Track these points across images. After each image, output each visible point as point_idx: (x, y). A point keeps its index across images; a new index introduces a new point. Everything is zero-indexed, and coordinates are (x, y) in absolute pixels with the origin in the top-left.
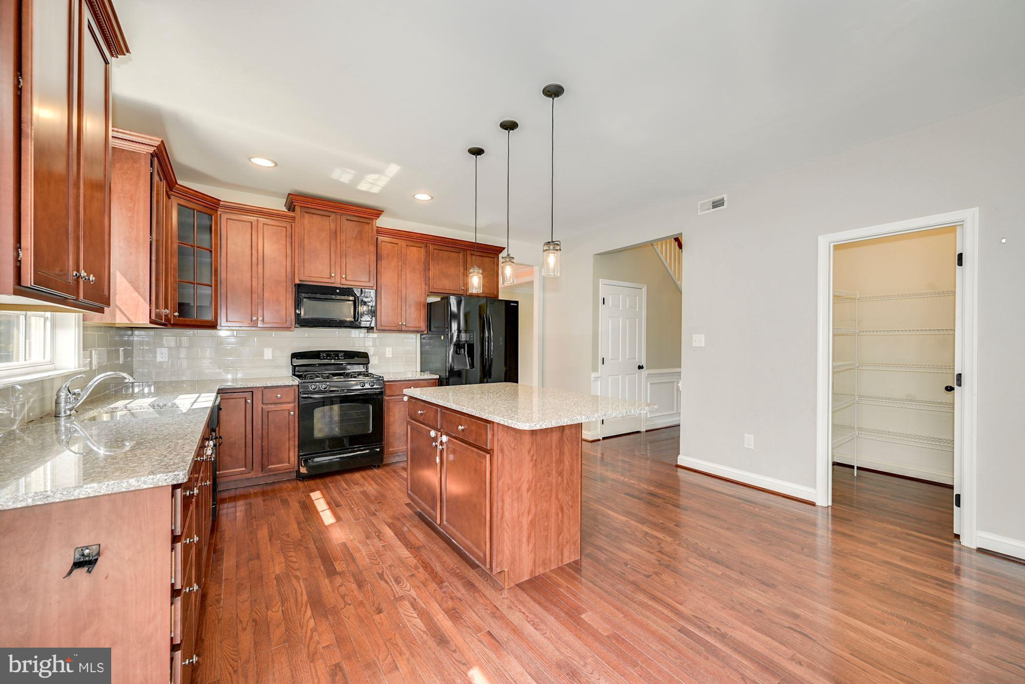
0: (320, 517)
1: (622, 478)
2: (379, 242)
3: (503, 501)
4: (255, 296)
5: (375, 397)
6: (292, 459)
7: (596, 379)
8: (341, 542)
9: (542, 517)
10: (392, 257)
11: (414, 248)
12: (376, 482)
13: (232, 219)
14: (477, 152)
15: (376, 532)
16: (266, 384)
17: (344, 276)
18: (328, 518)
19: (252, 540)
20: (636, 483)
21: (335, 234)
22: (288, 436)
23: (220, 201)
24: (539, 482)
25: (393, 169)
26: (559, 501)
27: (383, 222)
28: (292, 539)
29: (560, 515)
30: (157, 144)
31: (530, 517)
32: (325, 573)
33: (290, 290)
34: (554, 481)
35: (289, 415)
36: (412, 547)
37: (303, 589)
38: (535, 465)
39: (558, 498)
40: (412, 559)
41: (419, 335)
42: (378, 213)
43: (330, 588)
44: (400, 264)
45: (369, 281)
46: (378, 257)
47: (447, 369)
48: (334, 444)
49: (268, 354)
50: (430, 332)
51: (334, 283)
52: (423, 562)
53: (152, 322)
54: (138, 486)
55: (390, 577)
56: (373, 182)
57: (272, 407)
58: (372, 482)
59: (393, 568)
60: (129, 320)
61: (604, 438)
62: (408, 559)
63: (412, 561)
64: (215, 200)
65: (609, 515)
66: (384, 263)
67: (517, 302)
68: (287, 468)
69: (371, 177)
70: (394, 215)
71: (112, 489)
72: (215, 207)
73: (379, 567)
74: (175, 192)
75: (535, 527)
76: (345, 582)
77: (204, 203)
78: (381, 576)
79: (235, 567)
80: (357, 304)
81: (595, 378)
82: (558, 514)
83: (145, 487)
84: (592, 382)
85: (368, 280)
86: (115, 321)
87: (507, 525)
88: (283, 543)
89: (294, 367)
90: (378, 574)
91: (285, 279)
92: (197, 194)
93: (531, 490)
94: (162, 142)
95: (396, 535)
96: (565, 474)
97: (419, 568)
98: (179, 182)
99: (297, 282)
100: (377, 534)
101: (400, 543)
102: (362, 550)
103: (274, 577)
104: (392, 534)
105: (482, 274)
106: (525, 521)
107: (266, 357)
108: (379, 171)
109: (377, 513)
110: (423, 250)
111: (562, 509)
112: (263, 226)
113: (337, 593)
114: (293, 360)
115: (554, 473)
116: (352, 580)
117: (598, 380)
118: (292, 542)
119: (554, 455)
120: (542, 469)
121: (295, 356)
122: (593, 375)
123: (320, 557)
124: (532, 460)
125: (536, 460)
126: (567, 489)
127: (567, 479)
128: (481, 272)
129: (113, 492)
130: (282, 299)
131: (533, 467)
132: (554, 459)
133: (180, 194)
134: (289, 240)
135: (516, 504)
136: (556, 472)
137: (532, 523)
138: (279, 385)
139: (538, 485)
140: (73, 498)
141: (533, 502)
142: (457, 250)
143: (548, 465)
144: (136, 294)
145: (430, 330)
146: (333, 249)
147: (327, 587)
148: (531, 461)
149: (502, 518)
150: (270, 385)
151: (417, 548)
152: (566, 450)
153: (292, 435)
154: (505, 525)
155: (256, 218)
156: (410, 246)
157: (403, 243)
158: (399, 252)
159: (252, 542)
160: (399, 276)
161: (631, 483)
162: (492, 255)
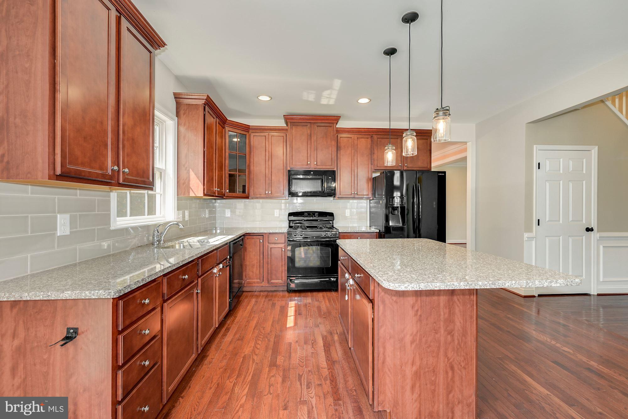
0: (287, 320)
1: (553, 342)
2: (339, 138)
3: (384, 348)
4: (267, 179)
5: (333, 243)
6: (284, 278)
7: (530, 239)
8: (289, 342)
9: (428, 371)
10: (348, 147)
11: (363, 139)
12: (329, 301)
13: (256, 136)
14: (391, 52)
15: (313, 340)
16: (270, 231)
17: (315, 163)
18: (290, 322)
19: (246, 326)
20: (571, 351)
21: (310, 136)
22: (281, 264)
23: (250, 126)
24: (424, 336)
25: (337, 83)
26: (448, 360)
27: (341, 124)
28: (265, 332)
29: (450, 374)
30: (205, 97)
31: (414, 368)
32: (269, 362)
33: (285, 174)
34: (442, 339)
35: (282, 251)
36: (331, 360)
37: (252, 371)
38: (420, 320)
39: (447, 356)
40: (326, 370)
41: (368, 201)
42: (337, 119)
43: (266, 376)
44: (353, 151)
45: (332, 165)
46: (338, 148)
47: (384, 225)
48: (308, 272)
49: (277, 213)
50: (375, 199)
51: (310, 168)
52: (332, 376)
53: (205, 195)
54: (90, 296)
55: (305, 381)
56: (328, 96)
57: (273, 246)
58: (327, 301)
59: (310, 373)
60: (195, 194)
61: (540, 296)
62: (323, 369)
63: (325, 372)
64: (247, 126)
65: (526, 381)
66: (342, 152)
67: (445, 173)
68: (280, 283)
69: (326, 93)
70: (349, 118)
71: (78, 296)
72: (248, 130)
73: (302, 370)
74: (227, 124)
75: (420, 378)
76: (277, 374)
77: (242, 128)
78: (300, 377)
79: (229, 342)
80: (324, 181)
81: (528, 238)
82: (447, 373)
83: (94, 297)
84: (525, 242)
85: (330, 164)
86: (190, 195)
87: (389, 370)
88: (259, 333)
89: (290, 221)
90: (299, 375)
91: (282, 168)
92: (238, 124)
93: (415, 343)
94: (208, 96)
95: (324, 346)
96: (456, 334)
97: (327, 380)
98: (228, 119)
99: (289, 169)
100: (313, 342)
101: (324, 353)
102: (298, 352)
103: (243, 356)
104: (322, 344)
105: (395, 150)
106: (409, 371)
107: (276, 215)
108: (330, 88)
109: (320, 325)
110: (369, 140)
111: (452, 368)
112: (271, 137)
113: (268, 381)
114: (289, 217)
115: (442, 331)
116: (281, 374)
117: (533, 240)
118: (264, 334)
119: (442, 314)
120: (427, 324)
121: (290, 214)
122: (526, 235)
123: (272, 350)
124: (416, 315)
125: (420, 316)
126: (458, 349)
127: (458, 340)
128: (394, 148)
129: (78, 298)
130: (281, 180)
131: (417, 322)
132: (442, 317)
133: (230, 125)
134: (285, 144)
135: (398, 353)
136: (445, 331)
137: (417, 375)
138: (276, 232)
139: (424, 340)
140: (60, 299)
141: (417, 354)
142: (395, 137)
143: (435, 323)
144: (198, 181)
145: (375, 197)
146: (309, 146)
147: (265, 374)
148: (414, 316)
149: (384, 362)
150: (272, 232)
151: (334, 361)
152: (457, 310)
153: (283, 263)
154: (387, 370)
155: (268, 133)
156: (360, 138)
157: (356, 137)
158: (353, 143)
159: (245, 328)
160: (352, 160)
161: (564, 351)
162: (425, 137)
